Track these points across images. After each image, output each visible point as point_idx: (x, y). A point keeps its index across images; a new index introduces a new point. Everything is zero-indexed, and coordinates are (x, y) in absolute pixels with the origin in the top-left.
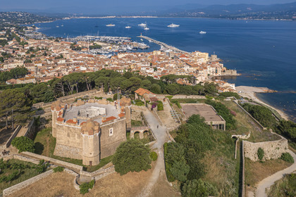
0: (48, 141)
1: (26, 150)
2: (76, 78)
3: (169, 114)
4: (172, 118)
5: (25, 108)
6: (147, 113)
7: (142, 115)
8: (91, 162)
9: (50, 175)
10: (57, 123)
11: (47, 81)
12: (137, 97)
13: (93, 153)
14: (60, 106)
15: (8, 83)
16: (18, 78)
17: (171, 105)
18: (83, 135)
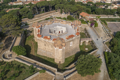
0: (33, 44)
1: (21, 54)
2: (44, 5)
3: (102, 29)
4: (104, 33)
5: (17, 28)
6: (88, 28)
7: (85, 30)
8: (60, 62)
9: (38, 75)
10: (38, 38)
11: (28, 3)
12: (80, 17)
13: (61, 58)
14: (38, 25)
15: (9, 4)
16: (14, 2)
17: (102, 23)
18: (56, 48)
